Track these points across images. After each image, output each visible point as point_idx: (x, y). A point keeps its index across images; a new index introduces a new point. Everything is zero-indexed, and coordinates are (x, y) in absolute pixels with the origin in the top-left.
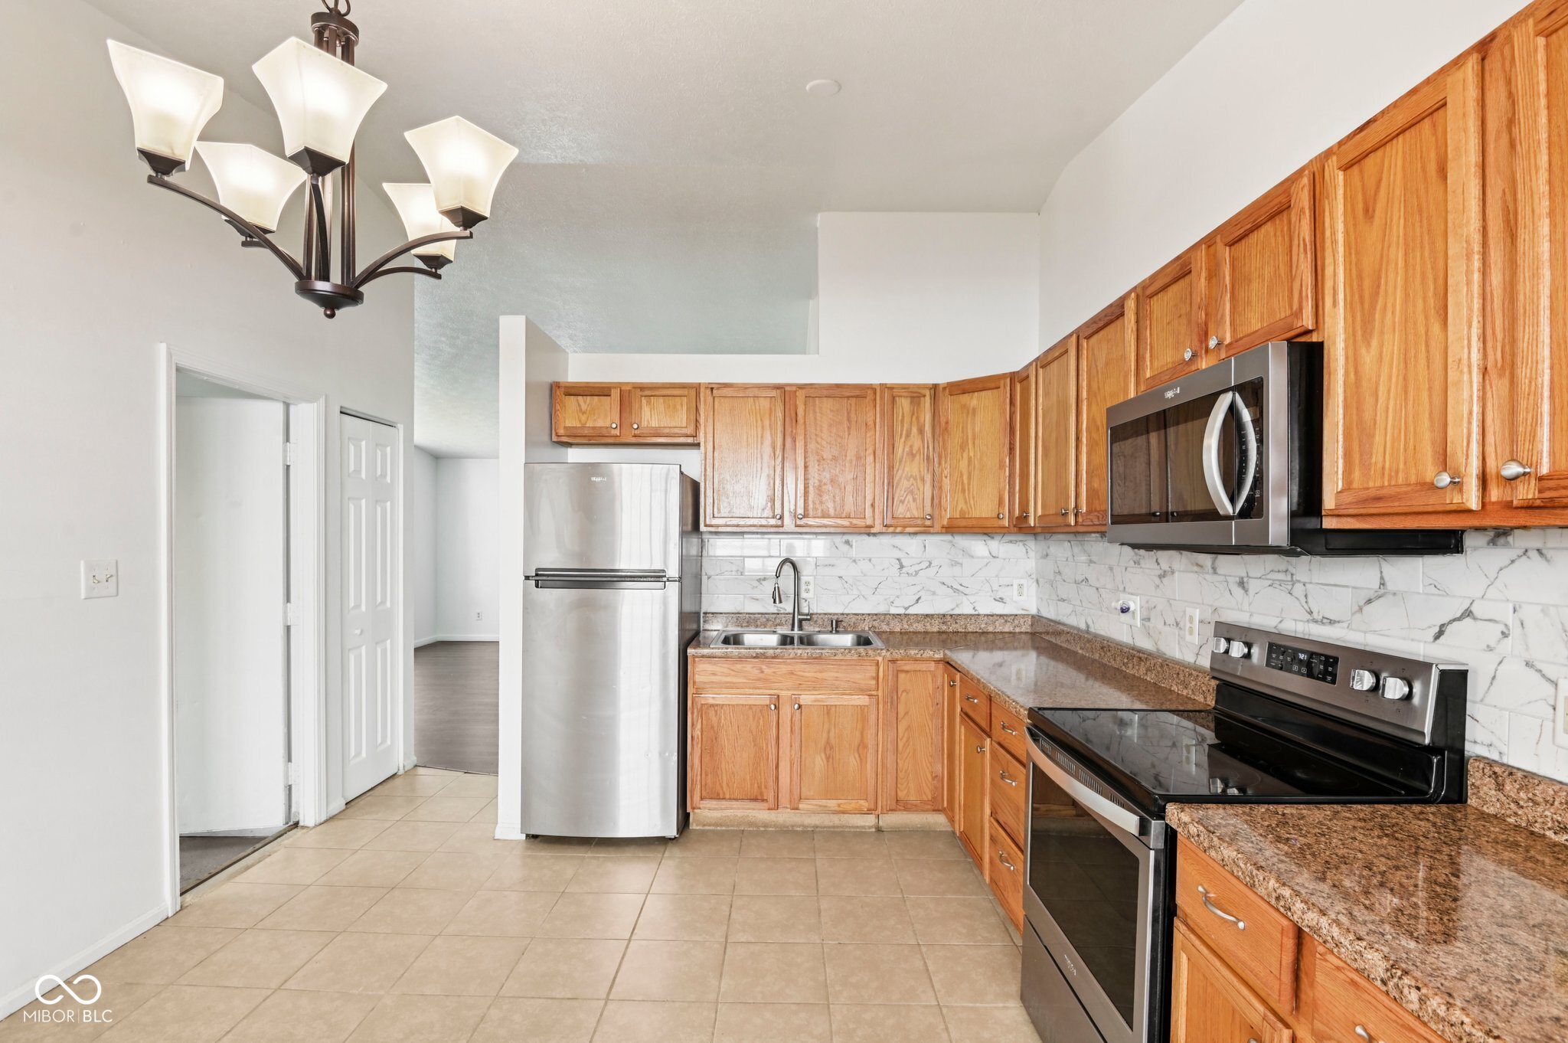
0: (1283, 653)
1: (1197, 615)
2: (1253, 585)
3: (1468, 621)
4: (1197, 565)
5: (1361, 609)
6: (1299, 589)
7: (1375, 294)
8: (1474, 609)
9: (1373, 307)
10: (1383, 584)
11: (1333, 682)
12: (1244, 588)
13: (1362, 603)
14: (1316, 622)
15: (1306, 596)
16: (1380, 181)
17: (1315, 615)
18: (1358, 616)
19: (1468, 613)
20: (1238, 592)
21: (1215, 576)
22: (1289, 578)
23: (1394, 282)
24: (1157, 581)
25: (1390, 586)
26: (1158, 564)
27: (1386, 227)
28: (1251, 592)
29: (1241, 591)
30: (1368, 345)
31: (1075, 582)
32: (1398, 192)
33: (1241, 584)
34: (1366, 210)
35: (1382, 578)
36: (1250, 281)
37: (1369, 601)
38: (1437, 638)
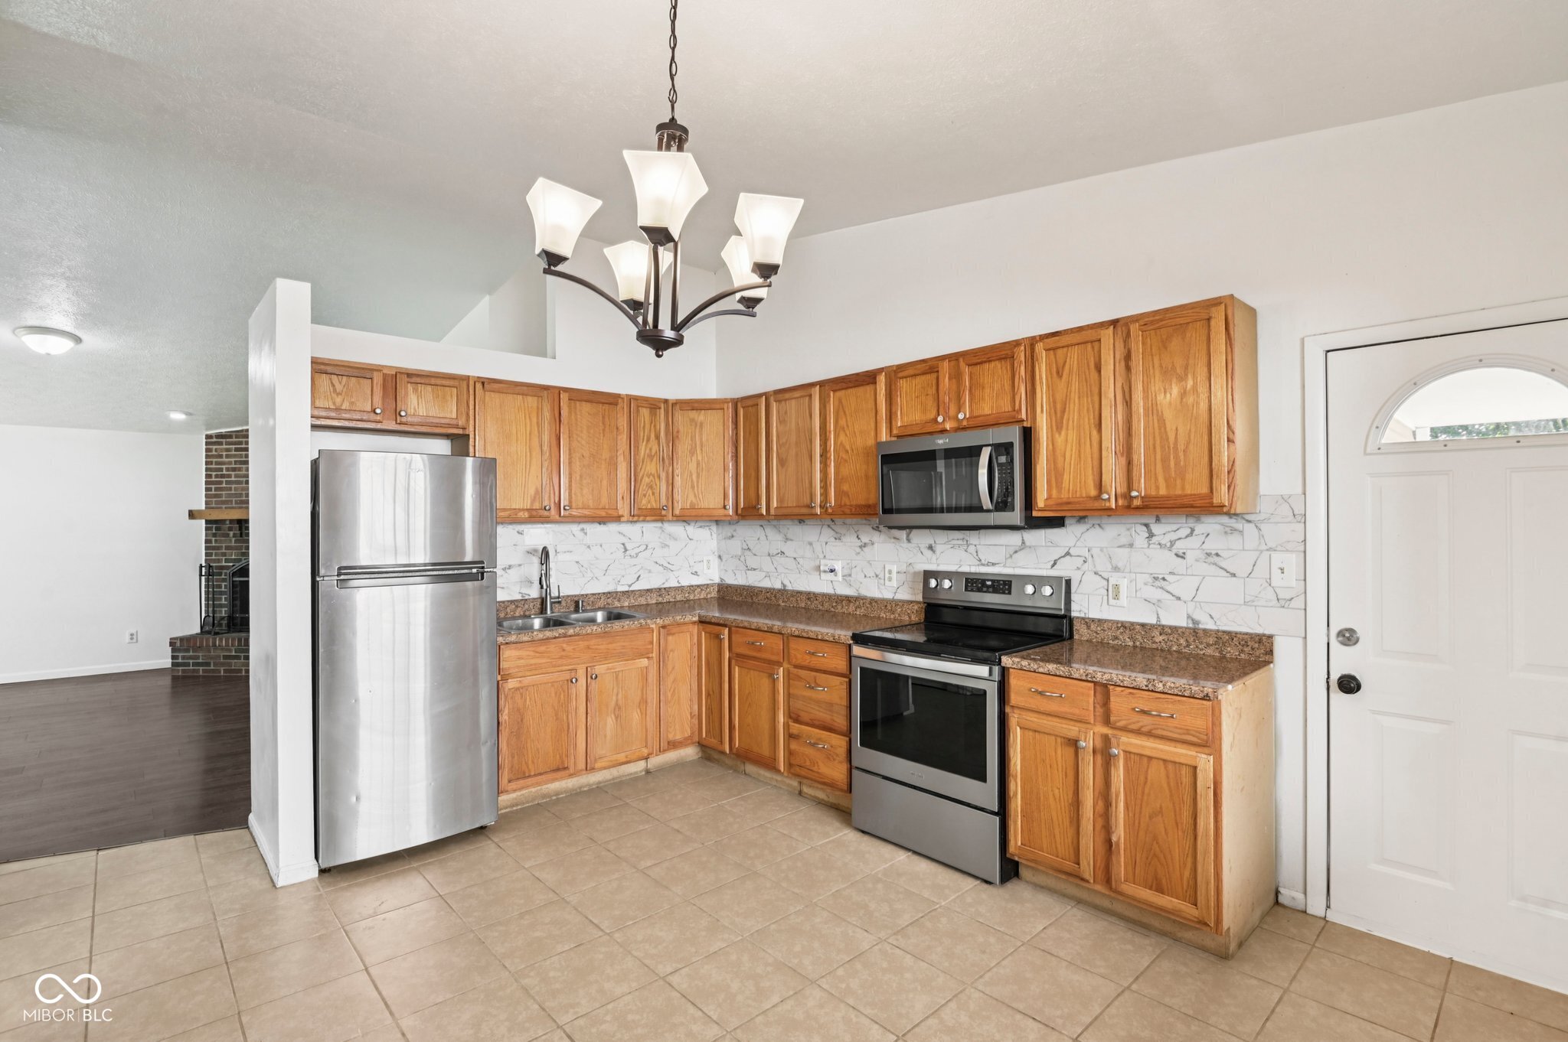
0: (976, 583)
1: (895, 569)
2: (939, 548)
3: (1068, 557)
4: (895, 538)
5: (1011, 556)
6: (972, 549)
8: (1071, 552)
9: (1062, 418)
10: (1023, 543)
11: (1010, 593)
12: (932, 550)
13: (1012, 553)
14: (983, 565)
15: (977, 552)
16: (1065, 362)
17: (983, 561)
18: (1009, 560)
19: (1068, 554)
20: (928, 553)
21: (910, 544)
22: (965, 543)
23: (1073, 407)
24: (858, 550)
25: (1028, 543)
26: (859, 539)
27: (1069, 383)
28: (938, 552)
29: (930, 552)
30: (1060, 434)
31: (769, 555)
33: (931, 548)
34: (1058, 373)
35: (1023, 540)
36: (983, 388)
37: (1016, 552)
38: (1053, 566)
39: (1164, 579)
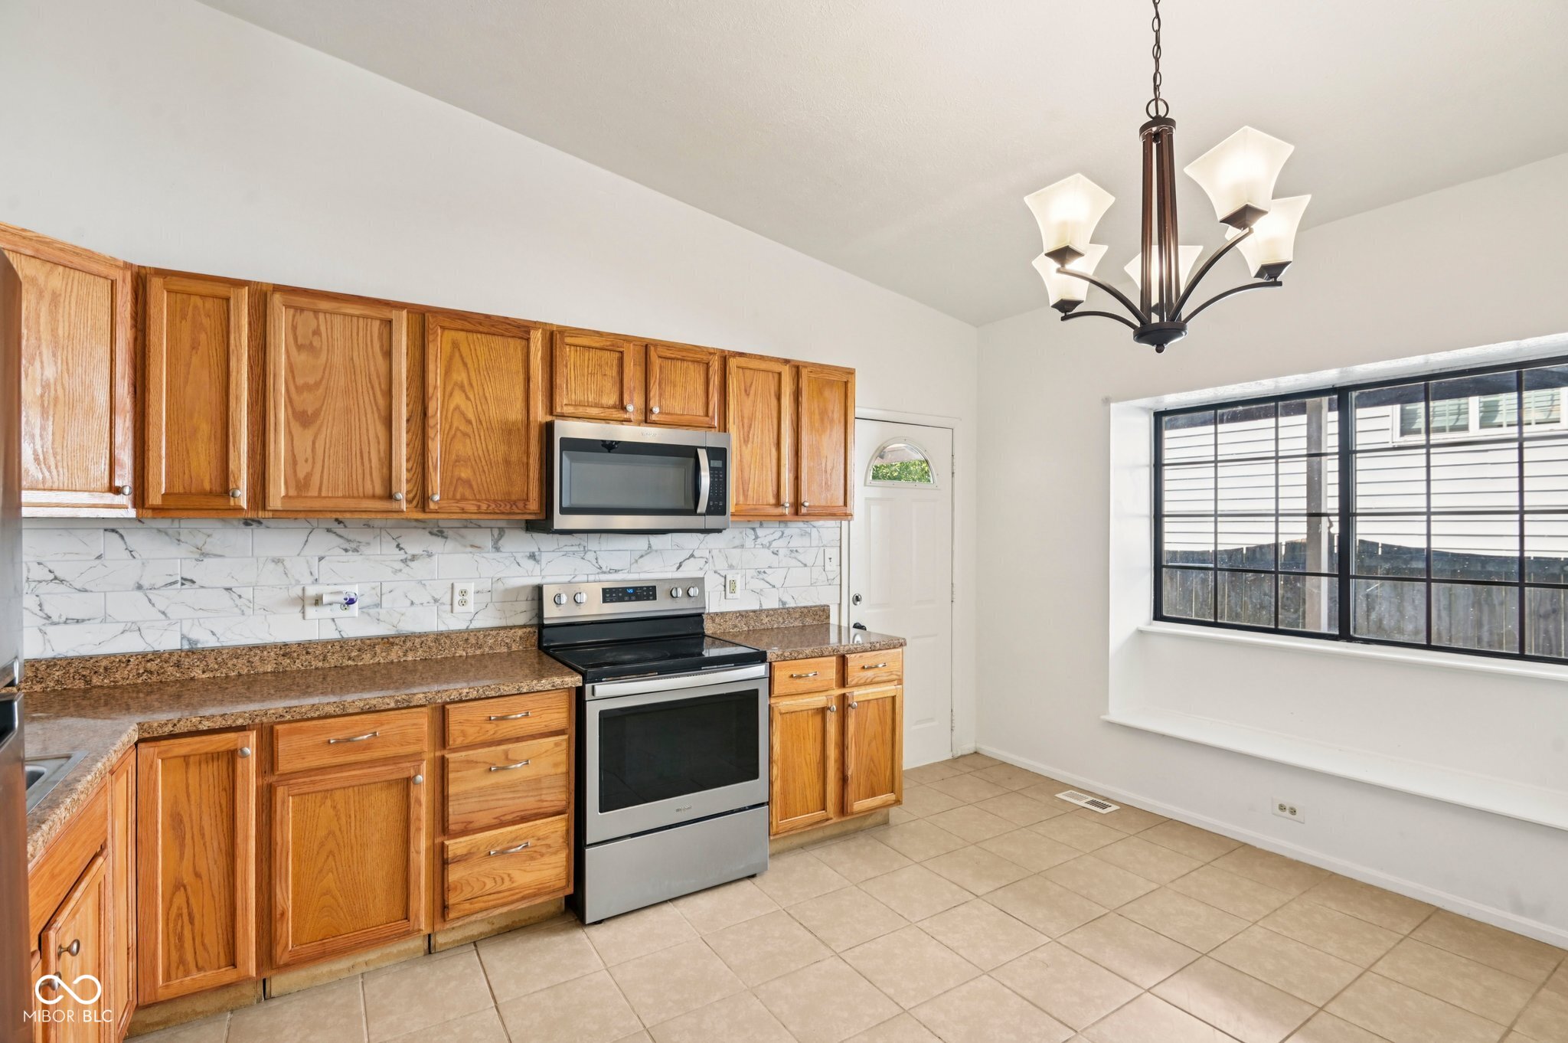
0: (614, 592)
1: (471, 588)
2: (545, 558)
3: (692, 559)
4: (472, 546)
5: (636, 561)
6: (590, 556)
7: (750, 427)
8: (695, 554)
9: (749, 432)
10: (650, 546)
12: (535, 559)
13: (637, 558)
14: (605, 573)
15: (596, 559)
16: (752, 383)
17: (604, 569)
18: (635, 565)
19: (692, 556)
20: (530, 564)
21: (498, 554)
22: (582, 549)
24: (399, 565)
25: (654, 547)
26: (401, 549)
27: (754, 402)
28: (544, 562)
29: (532, 562)
30: (746, 446)
31: (140, 587)
32: (759, 392)
33: (532, 556)
34: (746, 391)
35: (649, 544)
36: (675, 386)
37: (642, 556)
38: (678, 568)
39: (764, 572)
